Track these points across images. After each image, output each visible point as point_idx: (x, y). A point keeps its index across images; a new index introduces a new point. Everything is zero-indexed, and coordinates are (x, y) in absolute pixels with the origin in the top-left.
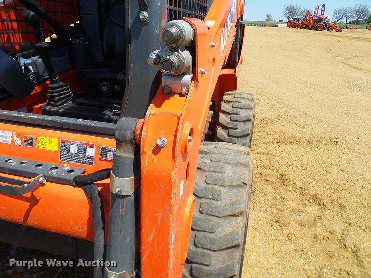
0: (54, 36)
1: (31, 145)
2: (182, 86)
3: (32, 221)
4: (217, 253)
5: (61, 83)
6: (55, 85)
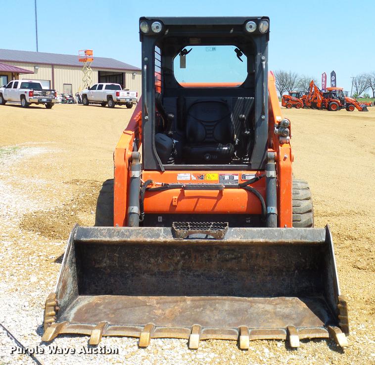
1: (202, 179)
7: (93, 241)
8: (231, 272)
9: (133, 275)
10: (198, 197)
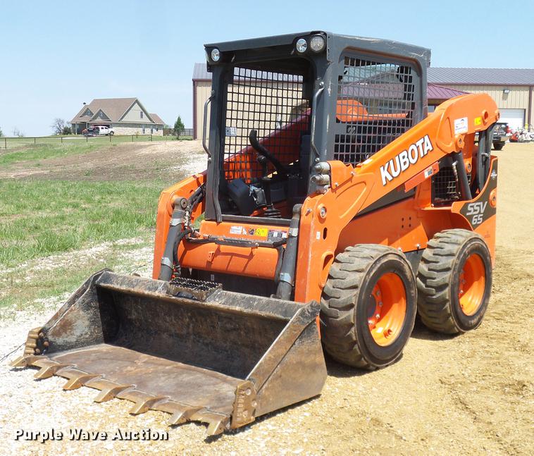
0: (275, 173)
1: (252, 234)
2: (324, 189)
3: (248, 271)
4: (344, 291)
5: (274, 209)
6: (269, 210)
7: (108, 287)
8: (235, 346)
9: (156, 332)
10: (232, 254)
